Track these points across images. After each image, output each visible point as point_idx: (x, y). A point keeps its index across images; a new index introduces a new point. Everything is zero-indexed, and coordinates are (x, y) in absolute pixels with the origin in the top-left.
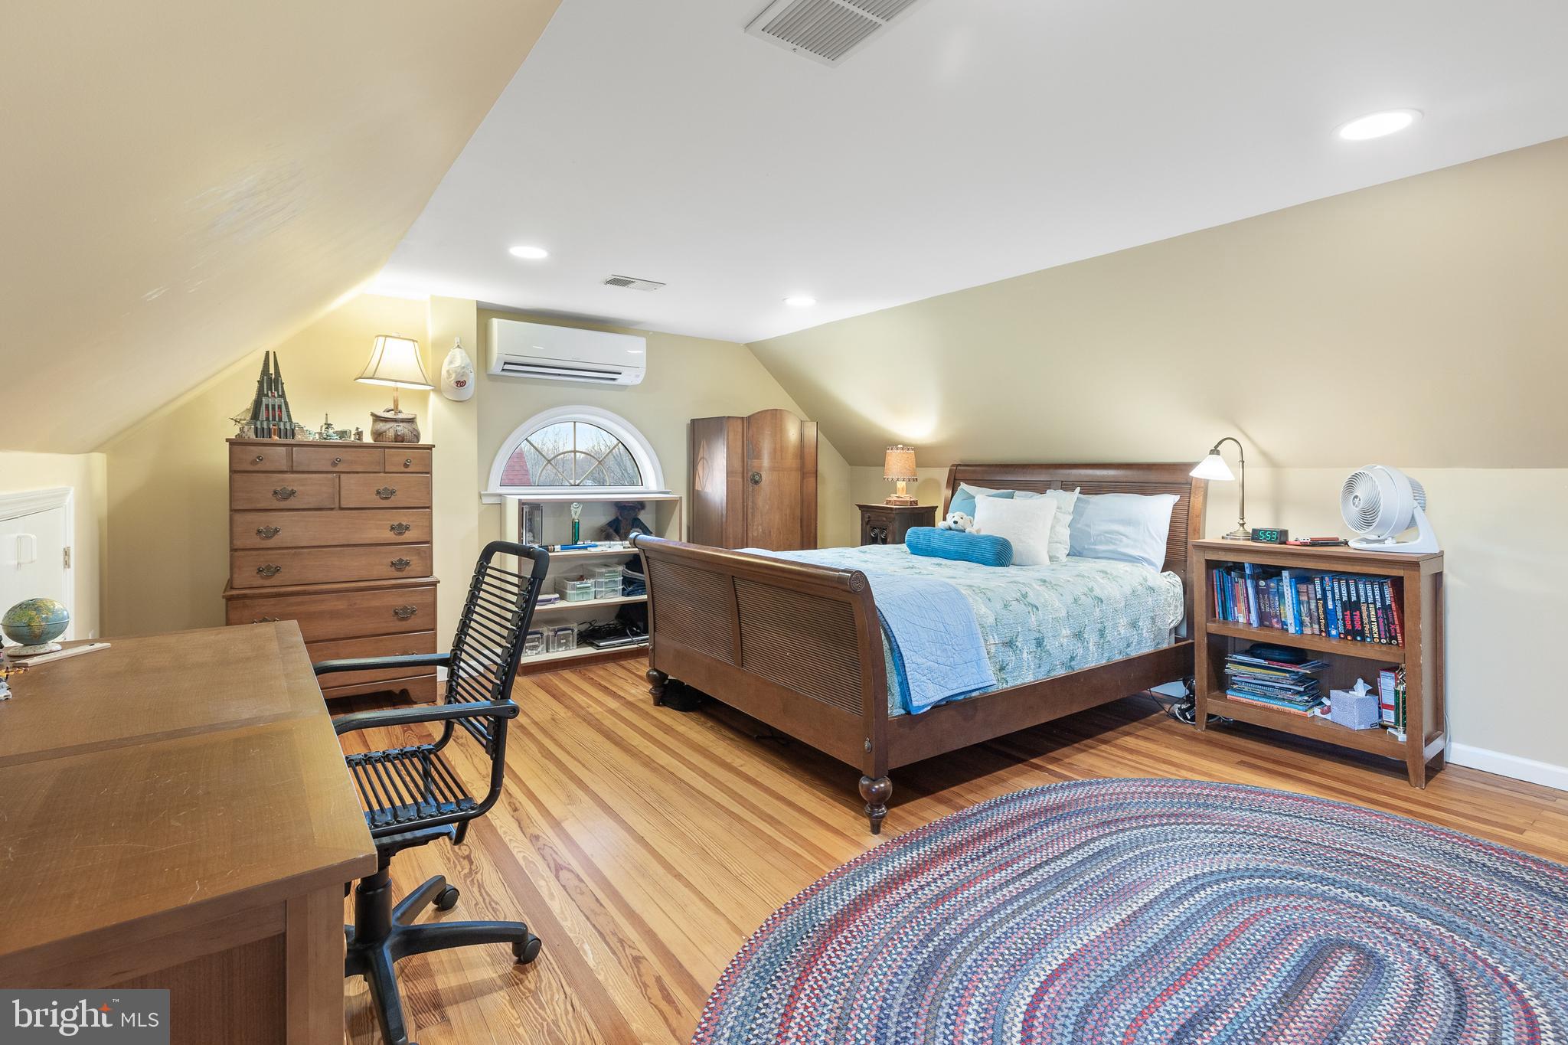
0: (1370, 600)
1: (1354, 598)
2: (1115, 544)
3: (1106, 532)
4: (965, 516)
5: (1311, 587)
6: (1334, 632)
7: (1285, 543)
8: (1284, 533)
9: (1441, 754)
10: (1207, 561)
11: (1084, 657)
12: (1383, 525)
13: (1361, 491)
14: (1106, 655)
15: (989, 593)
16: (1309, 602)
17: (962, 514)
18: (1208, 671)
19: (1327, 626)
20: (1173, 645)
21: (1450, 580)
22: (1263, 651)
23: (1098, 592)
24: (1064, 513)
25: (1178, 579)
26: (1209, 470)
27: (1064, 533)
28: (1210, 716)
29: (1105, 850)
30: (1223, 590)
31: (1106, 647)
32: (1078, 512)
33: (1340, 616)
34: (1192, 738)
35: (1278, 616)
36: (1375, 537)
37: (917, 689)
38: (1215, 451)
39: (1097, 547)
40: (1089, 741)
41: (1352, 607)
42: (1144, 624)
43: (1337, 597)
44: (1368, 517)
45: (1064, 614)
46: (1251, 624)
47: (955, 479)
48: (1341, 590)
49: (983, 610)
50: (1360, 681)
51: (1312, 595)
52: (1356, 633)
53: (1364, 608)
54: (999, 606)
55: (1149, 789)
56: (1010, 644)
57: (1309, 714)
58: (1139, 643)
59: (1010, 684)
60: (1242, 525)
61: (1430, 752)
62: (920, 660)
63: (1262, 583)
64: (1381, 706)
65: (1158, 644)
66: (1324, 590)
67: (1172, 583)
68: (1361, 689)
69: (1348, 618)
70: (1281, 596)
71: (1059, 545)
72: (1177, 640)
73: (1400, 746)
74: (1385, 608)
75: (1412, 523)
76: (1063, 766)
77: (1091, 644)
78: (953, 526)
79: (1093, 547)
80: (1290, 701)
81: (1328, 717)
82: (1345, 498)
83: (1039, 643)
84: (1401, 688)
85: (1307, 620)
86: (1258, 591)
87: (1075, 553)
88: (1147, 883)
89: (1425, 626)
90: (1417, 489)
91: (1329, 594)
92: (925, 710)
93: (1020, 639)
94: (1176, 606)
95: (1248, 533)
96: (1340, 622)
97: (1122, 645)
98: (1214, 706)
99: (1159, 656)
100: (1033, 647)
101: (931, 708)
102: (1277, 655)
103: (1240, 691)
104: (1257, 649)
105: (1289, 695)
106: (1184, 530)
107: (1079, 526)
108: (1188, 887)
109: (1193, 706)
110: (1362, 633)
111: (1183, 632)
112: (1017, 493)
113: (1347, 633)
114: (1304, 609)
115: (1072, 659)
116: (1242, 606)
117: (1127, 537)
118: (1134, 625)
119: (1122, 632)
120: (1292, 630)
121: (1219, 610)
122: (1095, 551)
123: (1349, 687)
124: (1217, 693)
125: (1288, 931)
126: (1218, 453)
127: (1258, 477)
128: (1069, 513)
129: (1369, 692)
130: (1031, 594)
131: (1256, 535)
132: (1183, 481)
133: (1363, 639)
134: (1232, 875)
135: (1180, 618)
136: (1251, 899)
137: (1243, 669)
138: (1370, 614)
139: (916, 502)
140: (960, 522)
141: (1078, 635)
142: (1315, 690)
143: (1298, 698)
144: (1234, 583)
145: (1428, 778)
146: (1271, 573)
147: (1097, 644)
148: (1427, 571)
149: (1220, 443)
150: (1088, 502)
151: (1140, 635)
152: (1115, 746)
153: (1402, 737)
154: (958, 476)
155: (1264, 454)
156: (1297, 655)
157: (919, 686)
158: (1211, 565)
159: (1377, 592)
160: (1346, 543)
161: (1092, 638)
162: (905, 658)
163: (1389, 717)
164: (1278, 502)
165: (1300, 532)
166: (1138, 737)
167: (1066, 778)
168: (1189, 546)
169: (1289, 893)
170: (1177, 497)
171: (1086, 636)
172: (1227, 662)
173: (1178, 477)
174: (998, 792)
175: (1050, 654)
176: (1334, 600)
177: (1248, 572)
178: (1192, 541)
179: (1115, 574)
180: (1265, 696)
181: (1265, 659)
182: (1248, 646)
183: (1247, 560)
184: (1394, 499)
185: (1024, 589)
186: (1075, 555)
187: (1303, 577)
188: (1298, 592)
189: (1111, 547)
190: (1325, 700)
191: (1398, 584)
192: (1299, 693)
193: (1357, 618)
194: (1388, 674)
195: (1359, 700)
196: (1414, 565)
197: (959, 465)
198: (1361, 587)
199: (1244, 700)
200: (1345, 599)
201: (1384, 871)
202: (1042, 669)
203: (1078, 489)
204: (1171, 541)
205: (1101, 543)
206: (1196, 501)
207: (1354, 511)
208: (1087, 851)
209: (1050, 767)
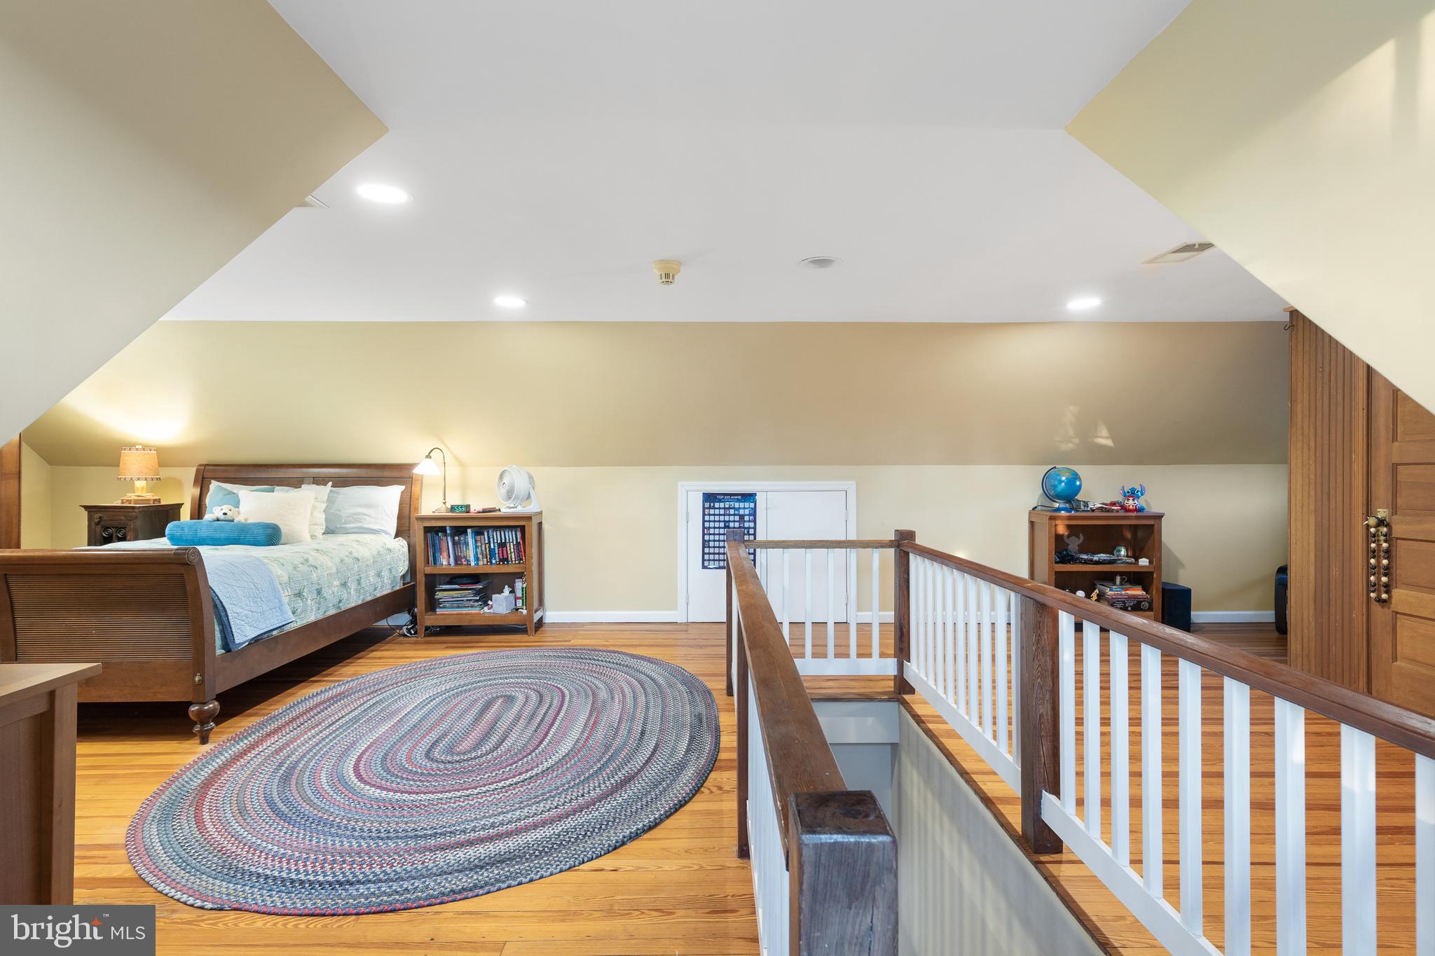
0: (511, 541)
1: (503, 541)
2: (361, 522)
3: (354, 514)
4: (233, 508)
5: (482, 537)
6: (494, 561)
7: (468, 512)
8: (468, 507)
9: (542, 618)
10: (425, 528)
11: (347, 600)
12: (517, 498)
13: (506, 480)
14: (362, 597)
15: (281, 560)
16: (481, 547)
17: (230, 507)
18: (425, 599)
19: (491, 558)
20: (402, 587)
21: (545, 526)
22: (458, 580)
23: (355, 554)
24: (320, 502)
25: (406, 543)
26: (425, 470)
27: (321, 518)
28: (427, 628)
29: (377, 702)
30: (434, 546)
31: (362, 591)
32: (330, 501)
33: (497, 552)
34: (416, 643)
35: (465, 557)
36: (512, 505)
37: (239, 631)
38: (428, 456)
39: (347, 526)
40: (348, 661)
41: (502, 545)
42: (385, 574)
43: (495, 541)
44: (509, 495)
45: (335, 570)
46: (450, 565)
47: (203, 478)
48: (497, 536)
49: (280, 572)
50: (506, 586)
51: (483, 542)
52: (504, 560)
53: (508, 545)
54: (290, 568)
55: (396, 671)
56: (299, 595)
57: (482, 612)
58: (382, 587)
59: (299, 624)
60: (445, 503)
61: (536, 617)
62: (239, 610)
63: (457, 538)
64: (516, 598)
65: (393, 587)
66: (489, 538)
67: (401, 545)
68: (507, 590)
69: (501, 552)
70: (467, 544)
71: (316, 526)
72: (404, 584)
73: (524, 616)
74: (518, 544)
75: (529, 497)
76: (335, 676)
77: (352, 590)
78: (222, 517)
79: (344, 526)
80: (472, 607)
81: (491, 611)
82: (499, 485)
83: (319, 592)
84: (524, 586)
85: (480, 556)
86: (454, 543)
87: (329, 531)
88: (405, 706)
89: (535, 550)
90: (531, 478)
91: (491, 540)
92: (244, 645)
93: (306, 590)
94: (404, 561)
95: (447, 508)
96: (497, 555)
97: (372, 589)
98: (430, 620)
99: (394, 595)
100: (315, 595)
101: (248, 645)
102: (464, 581)
103: (444, 607)
104: (453, 579)
105: (471, 603)
106: (408, 509)
107: (332, 511)
108: (427, 701)
109: (416, 624)
110: (507, 559)
111: (408, 579)
112: (277, 488)
113: (500, 560)
114: (479, 551)
115: (340, 601)
116: (445, 554)
117: (369, 516)
118: (379, 575)
119: (372, 580)
120: (473, 564)
121: (431, 559)
122: (345, 528)
123: (501, 592)
124: (430, 613)
125: (476, 701)
126: (430, 457)
127: (453, 473)
128: (324, 502)
129: (510, 592)
130: (310, 559)
131: (453, 509)
132: (407, 476)
133: (508, 563)
134: (447, 691)
135: (406, 568)
136: (458, 696)
137: (446, 593)
138: (511, 548)
139: (159, 501)
140: (229, 513)
141: (344, 585)
142: (485, 598)
143: (476, 604)
144: (440, 540)
145: (536, 631)
146: (460, 531)
147: (356, 590)
148: (535, 522)
149: (431, 451)
150: (338, 493)
151: (382, 581)
152: (368, 658)
153: (525, 612)
154: (206, 475)
155: (456, 458)
156: (475, 578)
157: (239, 628)
158: (428, 530)
159: (514, 536)
160: (499, 510)
161: (353, 586)
162: (228, 610)
163: (519, 603)
164: (464, 488)
165: (476, 507)
166: (382, 650)
167: (339, 681)
168: (413, 520)
169: (475, 688)
170: (403, 487)
171: (349, 584)
172: (436, 591)
173: (404, 474)
174: (291, 701)
175: (326, 600)
176: (494, 543)
177: (448, 532)
178: (414, 515)
179: (365, 542)
180: (458, 607)
181: (458, 585)
182: (448, 579)
183: (447, 524)
184: (521, 485)
185: (306, 556)
186: (329, 533)
187: (479, 531)
188: (476, 541)
189: (358, 525)
190: (490, 602)
191: (523, 528)
192: (477, 601)
193: (505, 551)
194: (519, 580)
195: (506, 597)
196: (529, 518)
197: (208, 465)
198: (507, 533)
199: (447, 612)
200: (499, 542)
201: (516, 669)
202: (320, 611)
203: (330, 483)
204: (400, 517)
205: (350, 522)
206: (416, 489)
207: (503, 491)
208: (366, 706)
209: (326, 679)
